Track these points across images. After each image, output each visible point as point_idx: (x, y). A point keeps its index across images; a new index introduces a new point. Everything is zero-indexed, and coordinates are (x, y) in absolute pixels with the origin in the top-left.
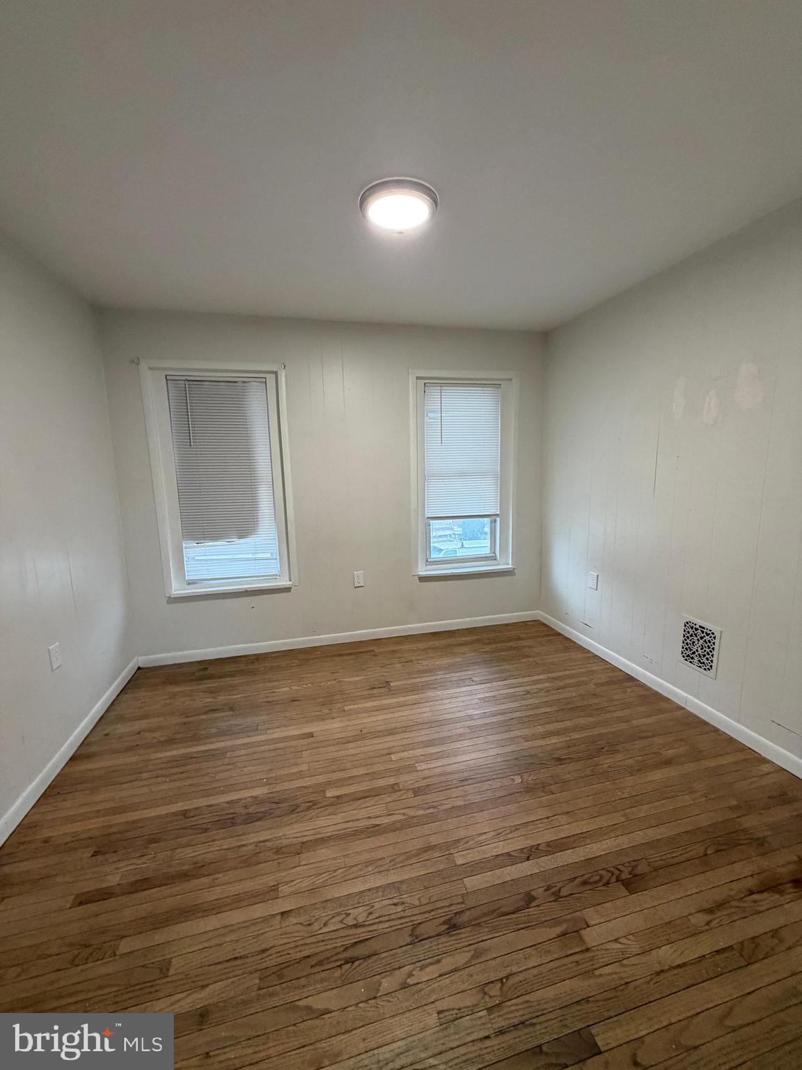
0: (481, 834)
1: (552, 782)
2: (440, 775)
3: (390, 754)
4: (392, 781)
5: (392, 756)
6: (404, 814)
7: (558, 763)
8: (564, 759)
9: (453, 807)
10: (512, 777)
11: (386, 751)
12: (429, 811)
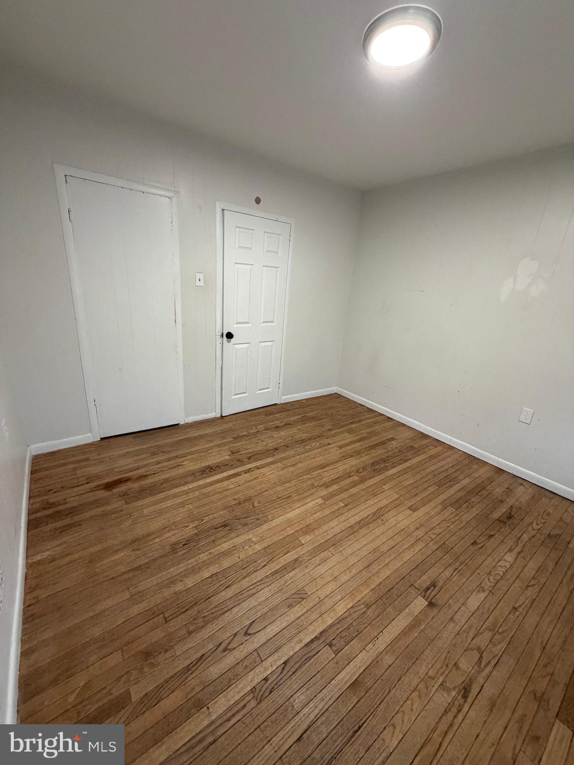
0: (272, 473)
1: (234, 506)
2: (306, 497)
3: (346, 505)
4: (331, 489)
5: (343, 505)
6: (312, 475)
7: (227, 522)
8: (221, 527)
9: (290, 482)
10: (260, 505)
11: (350, 507)
12: (301, 478)
